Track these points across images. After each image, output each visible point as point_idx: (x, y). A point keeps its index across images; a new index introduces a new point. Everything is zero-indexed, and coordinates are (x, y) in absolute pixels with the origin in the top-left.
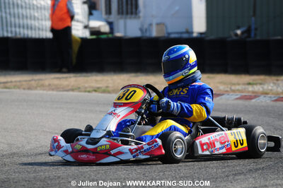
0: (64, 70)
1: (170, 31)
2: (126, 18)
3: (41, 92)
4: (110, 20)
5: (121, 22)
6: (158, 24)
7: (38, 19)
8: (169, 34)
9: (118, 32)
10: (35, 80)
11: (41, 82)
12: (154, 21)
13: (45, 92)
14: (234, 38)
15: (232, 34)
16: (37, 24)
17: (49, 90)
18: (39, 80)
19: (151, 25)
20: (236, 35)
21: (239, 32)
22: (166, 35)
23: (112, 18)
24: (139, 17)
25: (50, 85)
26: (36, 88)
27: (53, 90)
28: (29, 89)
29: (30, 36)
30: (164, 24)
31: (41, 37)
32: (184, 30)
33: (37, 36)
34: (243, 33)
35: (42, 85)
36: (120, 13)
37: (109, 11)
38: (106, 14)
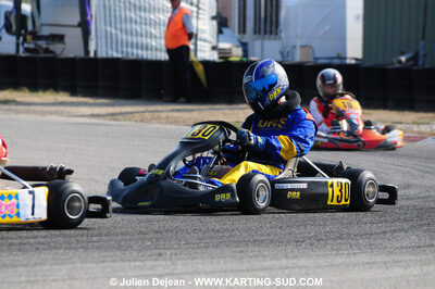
0: (182, 100)
1: (317, 56)
2: (264, 39)
3: (157, 126)
4: (244, 41)
5: (258, 43)
6: (302, 47)
7: (156, 37)
8: (316, 59)
9: (253, 56)
10: (150, 112)
11: (157, 114)
12: (298, 45)
13: (161, 126)
14: (397, 65)
15: (395, 61)
16: (154, 44)
17: (167, 123)
18: (154, 111)
19: (294, 47)
20: (400, 62)
21: (403, 59)
22: (312, 60)
23: (246, 38)
24: (280, 38)
25: (167, 117)
26: (150, 121)
27: (171, 123)
28: (142, 121)
29: (145, 57)
30: (310, 47)
31: (159, 58)
32: (335, 55)
33: (154, 58)
34: (408, 60)
35: (159, 118)
36: (256, 31)
37: (242, 29)
38: (239, 32)
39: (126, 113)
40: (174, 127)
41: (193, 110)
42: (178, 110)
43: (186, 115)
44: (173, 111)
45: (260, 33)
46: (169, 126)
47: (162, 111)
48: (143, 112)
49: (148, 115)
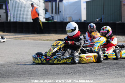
1: (73, 19)
2: (58, 15)
3: (28, 41)
4: (52, 16)
5: (56, 16)
6: (69, 17)
9: (55, 20)
10: (26, 37)
11: (28, 37)
12: (68, 16)
13: (29, 41)
15: (95, 21)
19: (67, 17)
20: (97, 21)
21: (98, 20)
22: (72, 21)
25: (31, 38)
26: (26, 39)
27: (32, 40)
28: (24, 39)
30: (71, 17)
32: (78, 19)
34: (99, 20)
35: (28, 38)
36: (56, 13)
37: (52, 13)
38: (51, 13)
39: (19, 37)
40: (33, 41)
41: (38, 36)
42: (34, 36)
43: (36, 37)
44: (32, 36)
45: (57, 13)
46: (31, 41)
47: (30, 37)
48: (24, 37)
49: (26, 38)
